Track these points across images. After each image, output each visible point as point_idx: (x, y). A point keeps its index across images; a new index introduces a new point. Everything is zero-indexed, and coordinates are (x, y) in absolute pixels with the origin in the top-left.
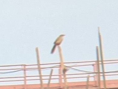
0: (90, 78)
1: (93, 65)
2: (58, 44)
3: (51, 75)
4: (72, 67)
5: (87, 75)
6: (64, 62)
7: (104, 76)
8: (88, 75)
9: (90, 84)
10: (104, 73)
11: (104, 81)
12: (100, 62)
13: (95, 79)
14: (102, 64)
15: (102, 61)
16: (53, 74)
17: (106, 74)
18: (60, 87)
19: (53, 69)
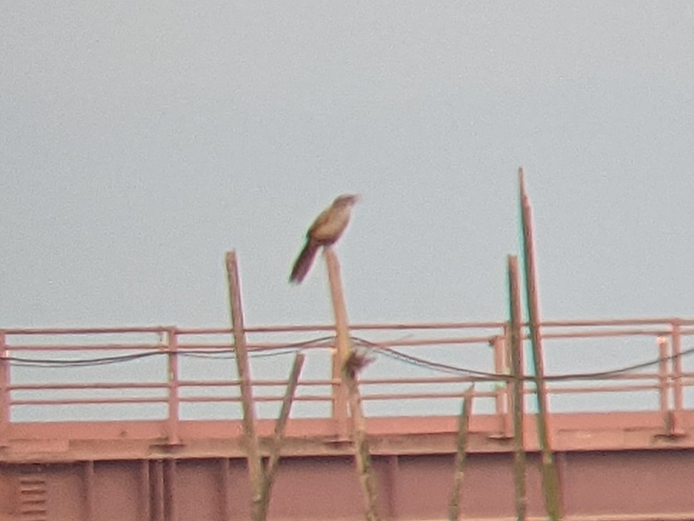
0: (475, 400)
1: (492, 342)
2: (329, 241)
3: (294, 381)
4: (391, 348)
5: (463, 387)
6: (352, 322)
7: (540, 394)
8: (468, 385)
9: (472, 427)
10: (539, 378)
11: (542, 416)
14: (534, 337)
15: (533, 325)
16: (301, 378)
17: (549, 385)
18: (336, 436)
19: (304, 352)
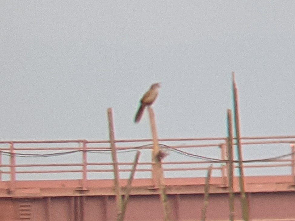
0: (213, 171)
1: (221, 146)
3: (136, 163)
4: (178, 149)
6: (160, 138)
7: (241, 168)
8: (209, 164)
9: (212, 182)
10: (240, 162)
11: (241, 178)
12: (234, 141)
13: (223, 173)
14: (238, 144)
15: (238, 138)
16: (139, 161)
17: (244, 164)
18: (154, 186)
19: (140, 150)
